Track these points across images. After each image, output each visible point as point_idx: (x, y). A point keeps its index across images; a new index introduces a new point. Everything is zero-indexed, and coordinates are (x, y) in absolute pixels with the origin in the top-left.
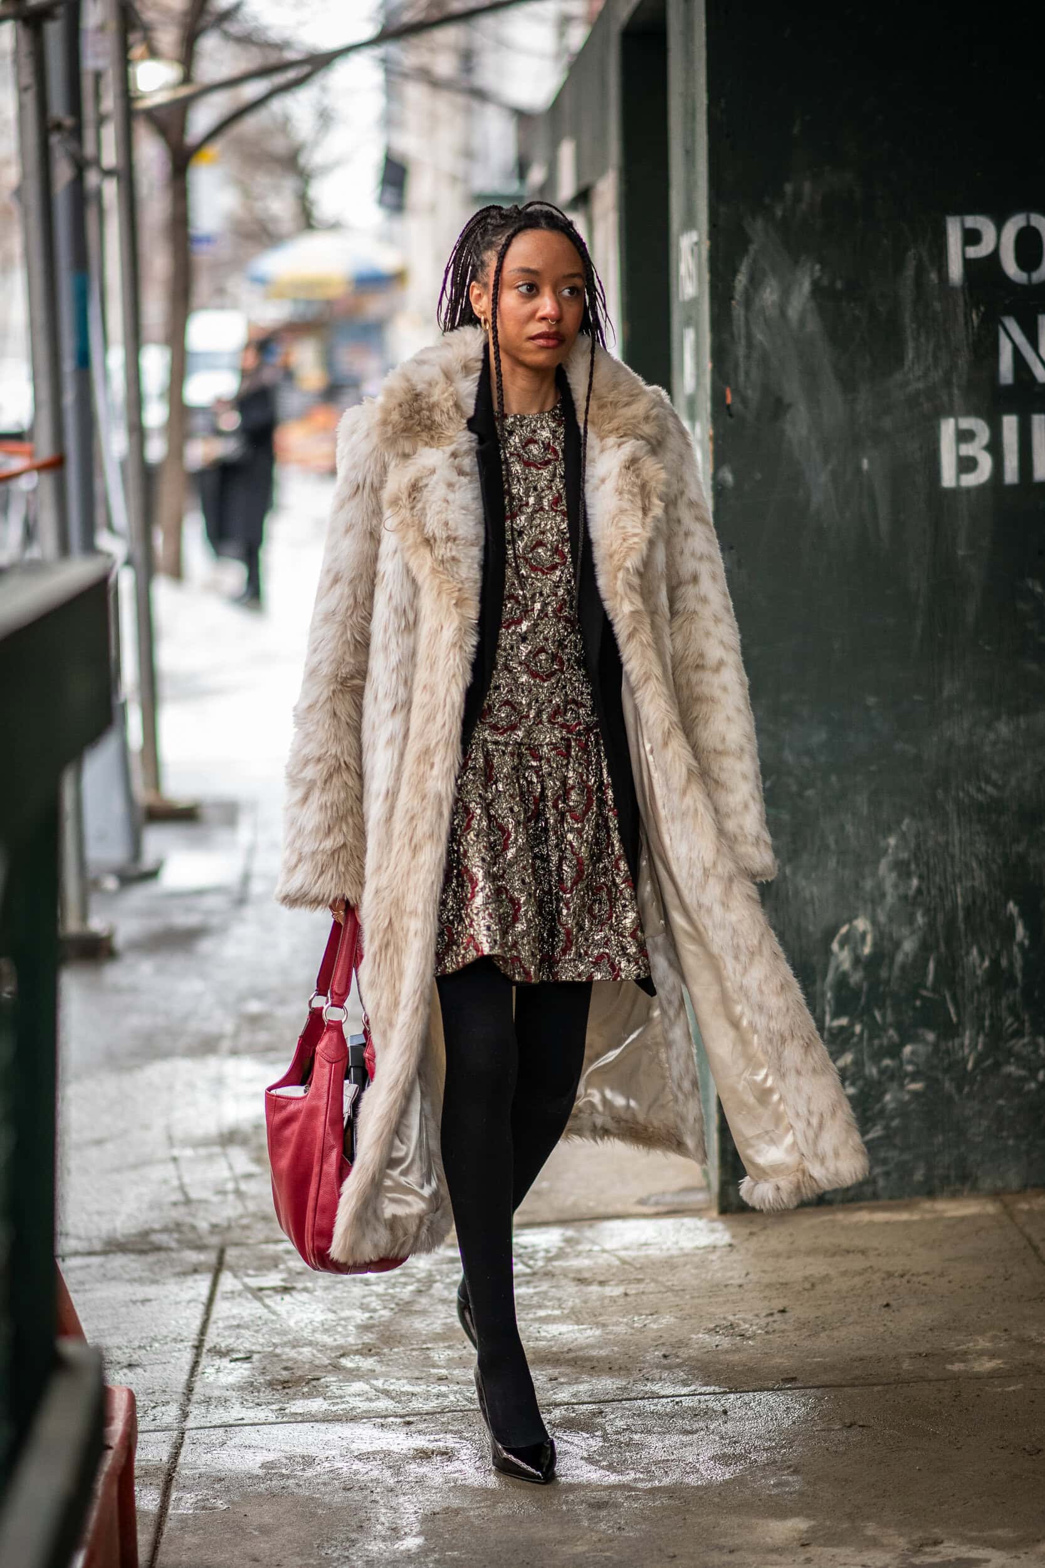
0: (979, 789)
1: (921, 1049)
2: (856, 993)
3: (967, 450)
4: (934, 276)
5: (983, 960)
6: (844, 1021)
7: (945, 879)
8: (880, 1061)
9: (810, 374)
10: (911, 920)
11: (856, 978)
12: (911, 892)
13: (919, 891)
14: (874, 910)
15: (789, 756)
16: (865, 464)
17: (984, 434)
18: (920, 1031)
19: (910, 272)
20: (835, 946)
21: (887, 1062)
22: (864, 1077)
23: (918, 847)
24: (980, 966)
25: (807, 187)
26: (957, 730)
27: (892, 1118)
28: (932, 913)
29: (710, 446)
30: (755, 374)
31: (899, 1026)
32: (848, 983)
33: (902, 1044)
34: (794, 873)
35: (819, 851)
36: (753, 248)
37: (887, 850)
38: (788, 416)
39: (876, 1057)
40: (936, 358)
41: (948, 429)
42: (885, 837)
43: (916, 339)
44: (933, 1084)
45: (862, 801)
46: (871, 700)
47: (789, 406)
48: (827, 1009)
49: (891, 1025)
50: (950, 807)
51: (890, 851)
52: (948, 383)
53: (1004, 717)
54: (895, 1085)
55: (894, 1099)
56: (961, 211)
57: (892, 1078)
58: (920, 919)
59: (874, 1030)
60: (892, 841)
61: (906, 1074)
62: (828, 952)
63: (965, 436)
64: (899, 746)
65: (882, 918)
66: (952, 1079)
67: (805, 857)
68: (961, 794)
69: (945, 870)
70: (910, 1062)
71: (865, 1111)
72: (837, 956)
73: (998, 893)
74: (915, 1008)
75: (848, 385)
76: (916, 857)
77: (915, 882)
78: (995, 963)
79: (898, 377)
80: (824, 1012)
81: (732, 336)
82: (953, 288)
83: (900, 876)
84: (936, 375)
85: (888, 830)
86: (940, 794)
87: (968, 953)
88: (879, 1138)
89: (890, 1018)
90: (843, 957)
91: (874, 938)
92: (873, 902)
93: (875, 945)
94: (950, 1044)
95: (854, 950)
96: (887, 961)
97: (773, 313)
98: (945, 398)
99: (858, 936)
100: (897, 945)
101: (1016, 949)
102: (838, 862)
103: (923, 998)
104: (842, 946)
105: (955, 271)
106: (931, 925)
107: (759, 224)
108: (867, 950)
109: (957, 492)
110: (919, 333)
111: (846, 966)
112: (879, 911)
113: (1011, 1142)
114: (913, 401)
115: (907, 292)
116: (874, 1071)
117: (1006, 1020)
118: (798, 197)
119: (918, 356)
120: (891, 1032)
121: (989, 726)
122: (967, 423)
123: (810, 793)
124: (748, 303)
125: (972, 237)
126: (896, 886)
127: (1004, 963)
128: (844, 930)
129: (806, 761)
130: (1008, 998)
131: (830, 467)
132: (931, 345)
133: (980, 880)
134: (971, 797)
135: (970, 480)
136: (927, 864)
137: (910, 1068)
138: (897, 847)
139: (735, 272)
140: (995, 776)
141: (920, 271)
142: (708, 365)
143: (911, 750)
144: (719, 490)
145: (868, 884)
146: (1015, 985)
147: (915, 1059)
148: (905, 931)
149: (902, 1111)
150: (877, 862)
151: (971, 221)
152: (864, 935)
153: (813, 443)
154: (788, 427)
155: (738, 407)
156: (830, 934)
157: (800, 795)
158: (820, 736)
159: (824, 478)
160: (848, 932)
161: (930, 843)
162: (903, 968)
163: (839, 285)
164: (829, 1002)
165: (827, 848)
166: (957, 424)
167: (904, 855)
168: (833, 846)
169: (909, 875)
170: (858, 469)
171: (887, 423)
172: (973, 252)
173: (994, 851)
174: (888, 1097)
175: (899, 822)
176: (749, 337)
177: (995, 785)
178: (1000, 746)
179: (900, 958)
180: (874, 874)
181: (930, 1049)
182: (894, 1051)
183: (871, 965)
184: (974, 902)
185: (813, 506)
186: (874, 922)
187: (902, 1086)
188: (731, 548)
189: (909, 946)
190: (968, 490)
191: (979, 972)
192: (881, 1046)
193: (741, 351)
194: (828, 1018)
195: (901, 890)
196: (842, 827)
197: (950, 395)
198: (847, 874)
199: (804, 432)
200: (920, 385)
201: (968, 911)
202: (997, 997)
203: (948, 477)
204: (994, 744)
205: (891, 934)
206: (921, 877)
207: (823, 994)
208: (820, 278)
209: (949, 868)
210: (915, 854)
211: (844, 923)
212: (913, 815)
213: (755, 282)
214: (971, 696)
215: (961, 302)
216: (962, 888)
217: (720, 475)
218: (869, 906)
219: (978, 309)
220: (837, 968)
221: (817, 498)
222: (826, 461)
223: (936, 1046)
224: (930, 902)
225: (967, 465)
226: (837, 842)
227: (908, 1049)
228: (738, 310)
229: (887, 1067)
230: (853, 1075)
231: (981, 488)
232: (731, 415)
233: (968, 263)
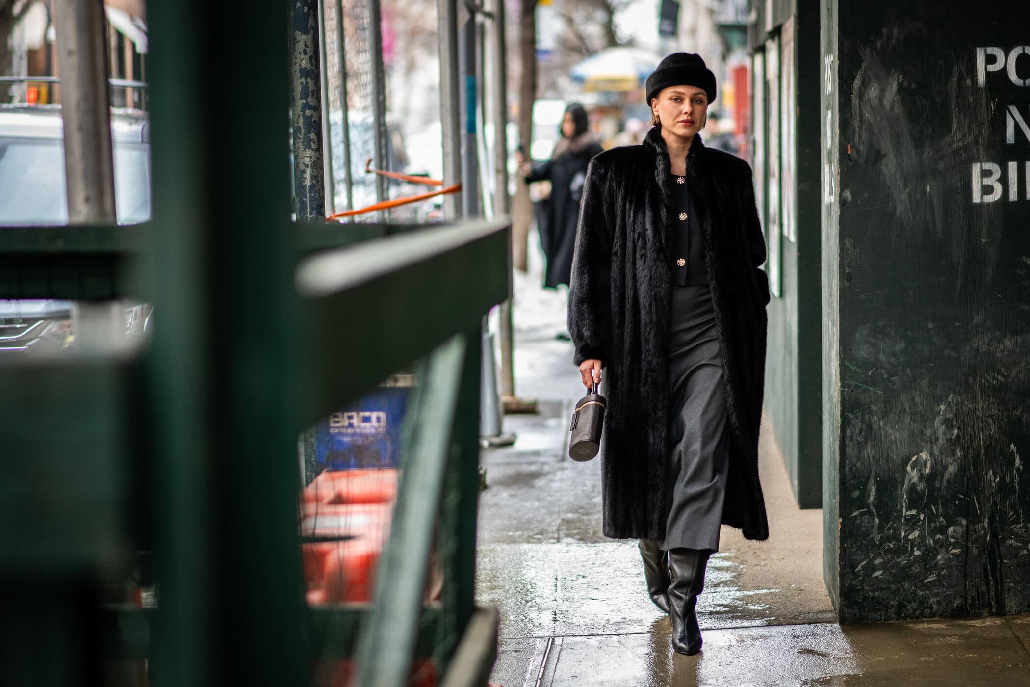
0: (994, 378)
1: (959, 529)
2: (921, 496)
3: (987, 181)
4: (968, 81)
5: (996, 478)
6: (914, 512)
7: (974, 430)
8: (935, 535)
9: (897, 138)
10: (953, 454)
11: (921, 486)
12: (954, 437)
13: (958, 436)
14: (932, 447)
15: (882, 357)
16: (928, 189)
17: (997, 172)
18: (959, 519)
19: (955, 79)
20: (909, 468)
21: (939, 536)
22: (926, 545)
23: (958, 410)
24: (994, 481)
25: (895, 31)
26: (980, 343)
27: (942, 569)
28: (966, 450)
29: (838, 178)
30: (864, 136)
31: (945, 516)
32: (916, 491)
33: (948, 527)
34: (885, 425)
35: (900, 412)
36: (863, 65)
37: (940, 412)
38: (884, 161)
39: (933, 534)
40: (969, 128)
41: (976, 169)
42: (938, 405)
43: (958, 117)
44: (966, 550)
45: (925, 384)
46: (931, 326)
47: (884, 155)
48: (904, 505)
49: (941, 515)
50: (976, 388)
51: (941, 413)
52: (976, 143)
53: (1009, 336)
54: (944, 550)
55: (943, 558)
56: (985, 44)
57: (942, 546)
58: (959, 453)
59: (931, 517)
60: (943, 407)
61: (951, 544)
62: (905, 471)
63: (986, 173)
64: (946, 352)
65: (937, 453)
66: (977, 548)
67: (892, 415)
68: (983, 381)
69: (974, 424)
70: (951, 537)
71: (926, 565)
72: (910, 474)
73: (1005, 438)
74: (955, 506)
75: (918, 144)
76: (956, 417)
77: (956, 431)
78: (1003, 479)
79: (948, 139)
80: (903, 507)
81: (852, 115)
82: (980, 88)
83: (947, 427)
84: (970, 138)
85: (940, 401)
86: (971, 379)
87: (987, 474)
88: (934, 581)
89: (940, 511)
90: (913, 475)
91: (932, 464)
92: (931, 443)
93: (932, 468)
94: (976, 527)
95: (920, 470)
96: (939, 477)
97: (875, 102)
98: (975, 152)
99: (922, 462)
100: (945, 468)
101: (1015, 471)
102: (911, 419)
103: (960, 499)
104: (913, 469)
105: (981, 78)
106: (965, 457)
107: (868, 51)
108: (927, 471)
109: (981, 205)
110: (960, 115)
111: (915, 480)
112: (935, 447)
113: (1012, 585)
114: (956, 153)
115: (953, 91)
116: (932, 542)
117: (1009, 513)
118: (890, 36)
119: (959, 127)
120: (941, 519)
121: (1000, 341)
122: (987, 166)
123: (895, 378)
124: (861, 97)
125: (991, 60)
126: (945, 434)
127: (1008, 479)
128: (914, 459)
129: (893, 360)
130: (1010, 500)
131: (907, 191)
132: (967, 121)
133: (993, 430)
134: (989, 382)
135: (989, 199)
136: (963, 421)
137: (952, 540)
138: (945, 410)
139: (854, 78)
140: (1003, 370)
141: (961, 79)
142: (838, 132)
143: (954, 354)
144: (843, 202)
145: (928, 432)
146: (1015, 493)
147: (955, 534)
148: (950, 460)
149: (948, 566)
150: (935, 419)
151: (990, 50)
152: (926, 462)
153: (898, 177)
154: (883, 167)
155: (855, 156)
156: (906, 461)
157: (889, 380)
158: (900, 346)
159: (904, 197)
160: (917, 459)
161: (965, 409)
162: (948, 481)
163: (913, 86)
164: (905, 500)
165: (905, 411)
166: (981, 166)
167: (950, 416)
168: (908, 409)
169: (952, 427)
170: (924, 192)
171: (941, 166)
172: (991, 68)
173: (1002, 414)
174: (939, 557)
175: (947, 397)
176: (861, 116)
177: (1003, 376)
178: (1006, 353)
179: (947, 476)
180: (932, 427)
181: (965, 529)
182: (943, 530)
183: (930, 479)
184: (991, 443)
185: (898, 213)
186: (931, 454)
187: (947, 551)
188: (850, 236)
189: (952, 469)
190: (988, 205)
191: (993, 485)
192: (935, 527)
193: (856, 124)
194: (904, 510)
195: (948, 436)
196: (913, 399)
197: (978, 150)
198: (916, 426)
199: (892, 171)
200: (961, 144)
201: (986, 448)
202: (1004, 499)
203: (976, 197)
204: (1003, 351)
205: (942, 461)
206: (959, 428)
207: (902, 496)
208: (902, 83)
209: (976, 423)
210: (956, 415)
211: (914, 455)
212: (955, 393)
213: (865, 85)
214: (989, 324)
215: (984, 97)
216: (983, 435)
217: (844, 194)
218: (929, 445)
219: (994, 101)
220: (910, 480)
221: (900, 208)
222: (905, 187)
223: (967, 527)
224: (965, 444)
225: (987, 190)
226: (910, 408)
227: (951, 529)
228: (855, 101)
229: (939, 539)
230: (919, 543)
231: (996, 203)
232: (851, 161)
233: (988, 74)
